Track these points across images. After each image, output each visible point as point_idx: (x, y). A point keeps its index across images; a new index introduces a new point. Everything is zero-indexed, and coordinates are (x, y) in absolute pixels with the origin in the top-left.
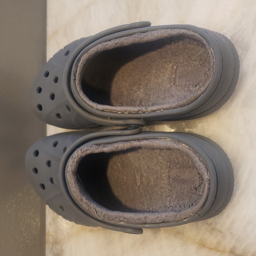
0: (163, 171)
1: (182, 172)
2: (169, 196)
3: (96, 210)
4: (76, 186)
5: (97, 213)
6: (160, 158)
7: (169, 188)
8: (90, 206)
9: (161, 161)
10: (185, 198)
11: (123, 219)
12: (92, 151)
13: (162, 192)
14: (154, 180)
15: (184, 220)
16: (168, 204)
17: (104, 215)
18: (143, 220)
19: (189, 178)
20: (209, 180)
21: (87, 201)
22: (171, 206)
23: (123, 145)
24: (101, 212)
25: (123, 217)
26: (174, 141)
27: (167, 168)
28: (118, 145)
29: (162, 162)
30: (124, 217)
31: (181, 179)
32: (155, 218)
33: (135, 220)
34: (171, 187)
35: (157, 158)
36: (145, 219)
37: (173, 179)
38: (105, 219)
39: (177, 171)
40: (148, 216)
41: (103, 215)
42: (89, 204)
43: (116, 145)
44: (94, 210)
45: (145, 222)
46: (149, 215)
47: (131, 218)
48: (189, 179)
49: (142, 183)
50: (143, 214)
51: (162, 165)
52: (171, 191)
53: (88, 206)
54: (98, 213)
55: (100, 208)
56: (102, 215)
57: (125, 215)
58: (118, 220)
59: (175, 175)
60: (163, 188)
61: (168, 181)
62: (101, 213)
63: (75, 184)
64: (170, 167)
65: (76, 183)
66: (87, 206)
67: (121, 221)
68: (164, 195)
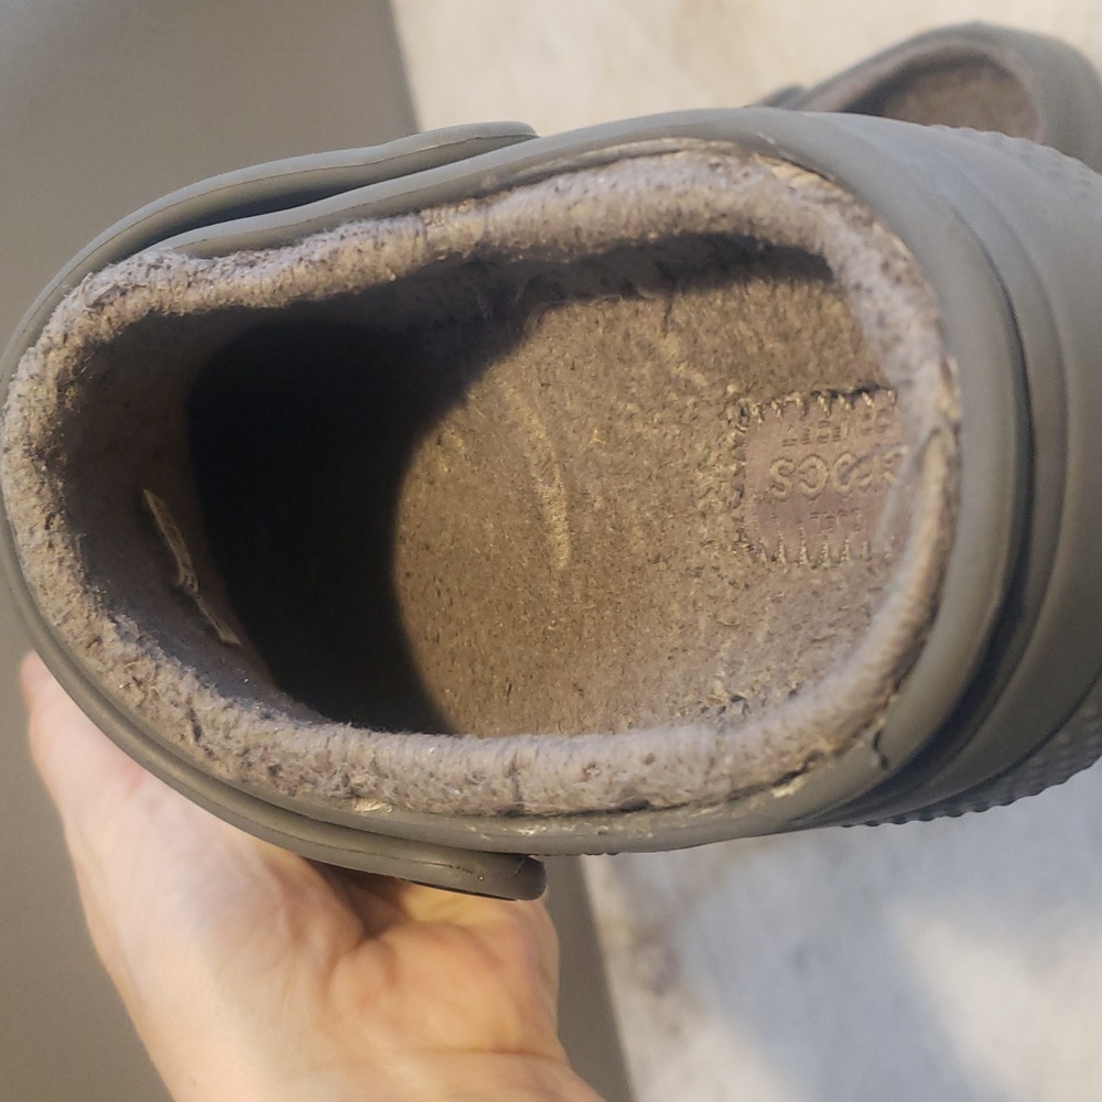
0: (699, 447)
1: (822, 439)
2: (732, 626)
3: (192, 715)
4: (51, 546)
5: (198, 733)
6: (671, 346)
7: (737, 568)
8: (154, 684)
9: (681, 370)
10: (826, 631)
11: (372, 779)
12: (154, 301)
13: (695, 604)
14: (647, 524)
15: (780, 793)
16: (718, 685)
17: (247, 751)
18: (496, 785)
19: (867, 476)
20: (956, 429)
21: (132, 649)
22: (736, 699)
23: (368, 245)
24: (228, 729)
25: (366, 762)
26: (714, 160)
27: (724, 423)
28: (336, 245)
29: (688, 382)
30: (374, 763)
31: (811, 491)
32: (575, 770)
33: (441, 785)
34: (749, 560)
35: (650, 351)
36: (509, 781)
37: (765, 501)
38: (252, 773)
39: (791, 434)
40: (533, 755)
41: (236, 748)
42: (145, 667)
43: (318, 247)
44: (179, 713)
45: (507, 798)
46: (537, 752)
47: (417, 772)
48: (866, 481)
49: (577, 547)
50: (502, 742)
51: (691, 400)
52: (747, 586)
53: (139, 683)
54: (207, 732)
55: (223, 701)
56: (232, 743)
57: (386, 754)
58: (337, 788)
59: (774, 470)
60: (698, 576)
61: (735, 519)
62: (221, 734)
63: (47, 527)
64: (742, 413)
65: (57, 520)
66: (133, 685)
67: (355, 794)
68: (703, 621)
